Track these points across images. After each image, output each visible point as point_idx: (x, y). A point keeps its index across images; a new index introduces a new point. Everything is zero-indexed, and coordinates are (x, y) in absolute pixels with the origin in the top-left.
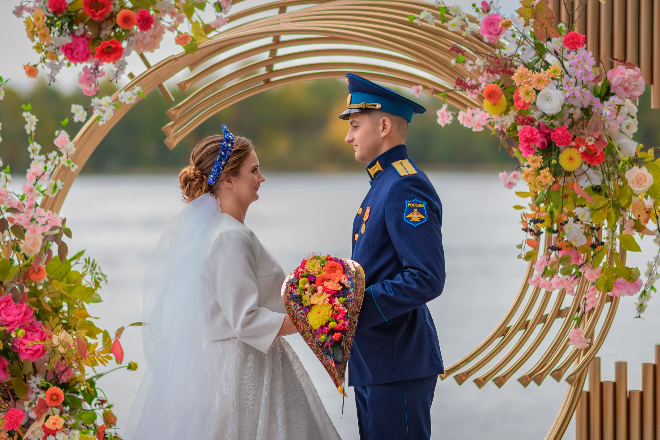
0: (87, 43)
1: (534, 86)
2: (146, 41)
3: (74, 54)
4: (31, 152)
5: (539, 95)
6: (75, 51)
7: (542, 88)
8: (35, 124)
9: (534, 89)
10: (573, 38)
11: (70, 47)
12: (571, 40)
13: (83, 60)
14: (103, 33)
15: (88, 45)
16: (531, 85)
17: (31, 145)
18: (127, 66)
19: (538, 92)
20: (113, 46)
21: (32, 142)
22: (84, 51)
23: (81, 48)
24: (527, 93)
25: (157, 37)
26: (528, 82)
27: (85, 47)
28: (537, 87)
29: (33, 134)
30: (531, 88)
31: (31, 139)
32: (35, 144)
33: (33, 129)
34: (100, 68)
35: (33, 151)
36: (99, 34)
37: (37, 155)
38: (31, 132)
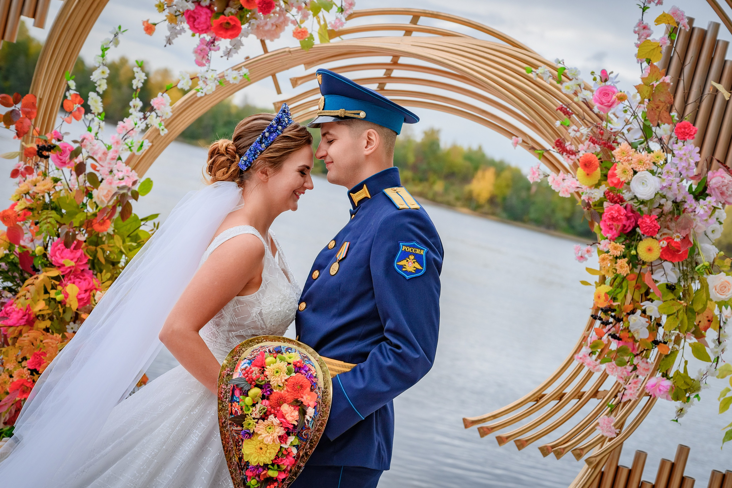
0: (210, 15)
1: (633, 166)
2: (267, 28)
3: (195, 23)
4: (132, 107)
5: (636, 176)
6: (198, 21)
7: (641, 169)
8: (143, 81)
9: (632, 169)
10: (685, 128)
11: (193, 15)
12: (683, 130)
13: (202, 31)
14: (228, 10)
15: (210, 17)
16: (630, 164)
17: (134, 100)
18: (241, 47)
19: (635, 172)
20: (232, 23)
21: (136, 97)
22: (205, 23)
23: (203, 19)
24: (624, 171)
25: (279, 27)
26: (628, 160)
27: (206, 19)
28: (636, 168)
29: (139, 90)
30: (629, 167)
31: (136, 94)
32: (138, 99)
33: (140, 85)
34: (216, 43)
35: (134, 106)
36: (225, 10)
37: (137, 111)
38: (137, 88)
